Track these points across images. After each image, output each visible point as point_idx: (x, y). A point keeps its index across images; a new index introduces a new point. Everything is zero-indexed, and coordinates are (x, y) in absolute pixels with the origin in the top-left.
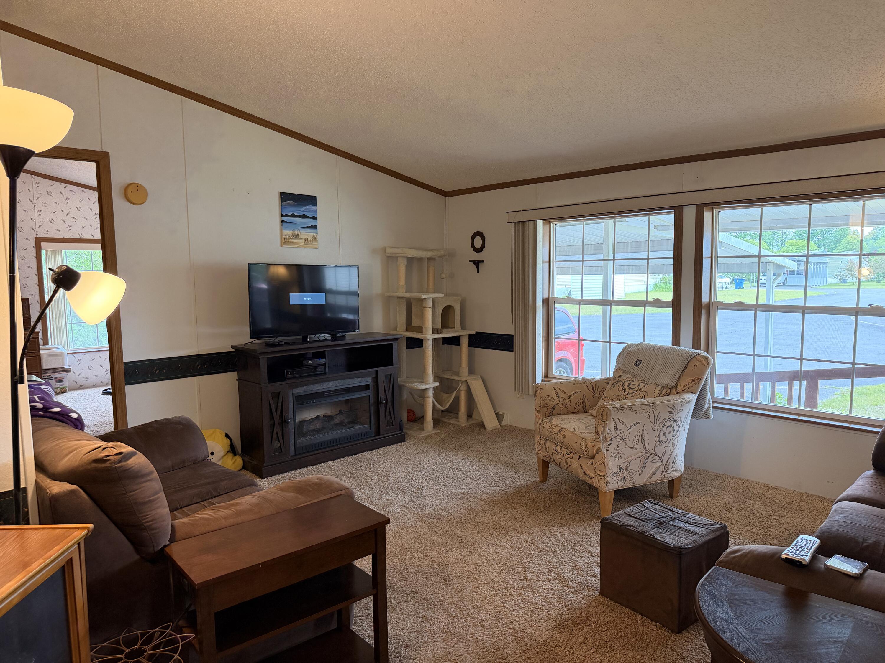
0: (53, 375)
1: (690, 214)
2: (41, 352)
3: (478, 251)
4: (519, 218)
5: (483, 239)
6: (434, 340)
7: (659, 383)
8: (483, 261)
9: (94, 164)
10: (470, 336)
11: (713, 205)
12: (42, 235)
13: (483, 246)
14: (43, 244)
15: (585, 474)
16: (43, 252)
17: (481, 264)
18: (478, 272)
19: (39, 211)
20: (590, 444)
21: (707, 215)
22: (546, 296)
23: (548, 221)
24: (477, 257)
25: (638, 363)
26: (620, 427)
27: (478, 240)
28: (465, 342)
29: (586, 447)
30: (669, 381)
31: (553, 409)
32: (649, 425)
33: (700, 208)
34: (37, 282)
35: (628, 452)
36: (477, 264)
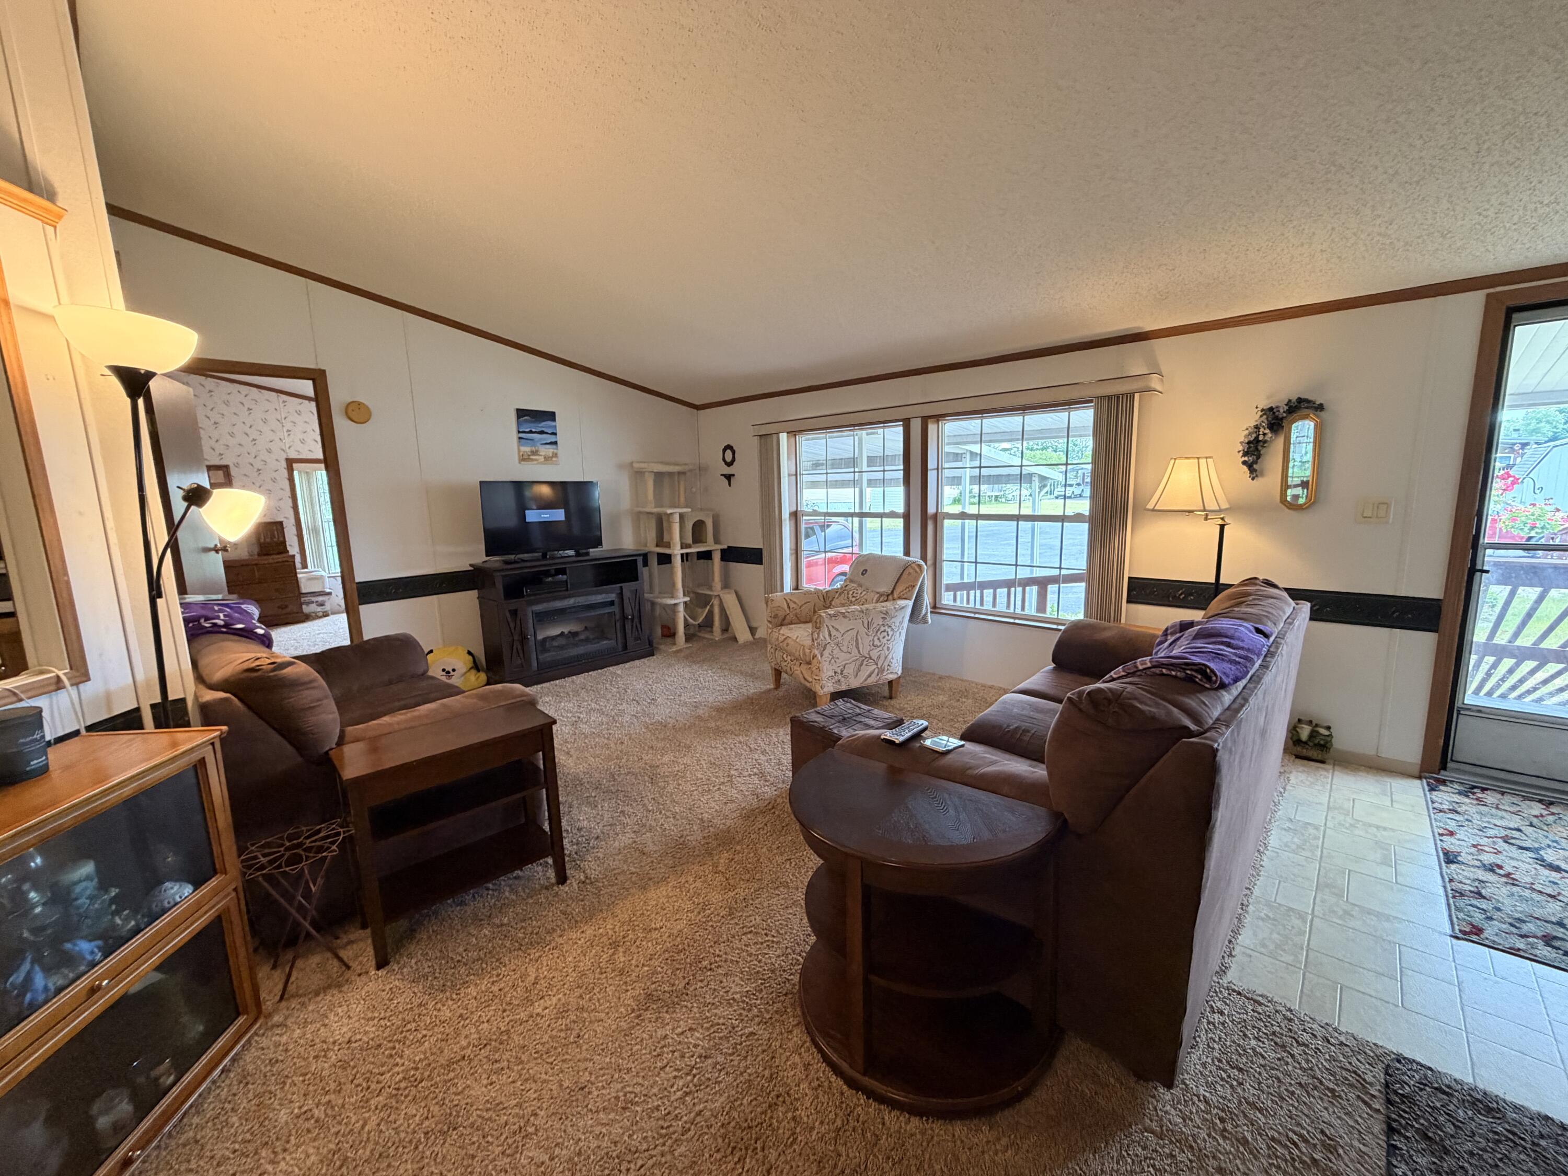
0: (314, 599)
1: (916, 425)
2: (299, 576)
3: (729, 464)
4: (764, 431)
5: (734, 452)
6: (682, 555)
7: (879, 590)
8: (733, 475)
9: (310, 382)
10: (722, 550)
11: (938, 418)
12: (293, 455)
13: (734, 460)
14: (295, 465)
15: (805, 679)
16: (296, 473)
17: (732, 480)
18: (730, 485)
19: (288, 431)
20: (807, 651)
21: (932, 428)
22: (794, 509)
23: (793, 433)
24: (728, 470)
25: (864, 572)
26: (834, 633)
27: (729, 453)
28: (717, 557)
29: (804, 654)
30: (885, 589)
31: (784, 619)
32: (863, 631)
33: (925, 420)
34: (291, 504)
35: (843, 656)
36: (729, 477)
